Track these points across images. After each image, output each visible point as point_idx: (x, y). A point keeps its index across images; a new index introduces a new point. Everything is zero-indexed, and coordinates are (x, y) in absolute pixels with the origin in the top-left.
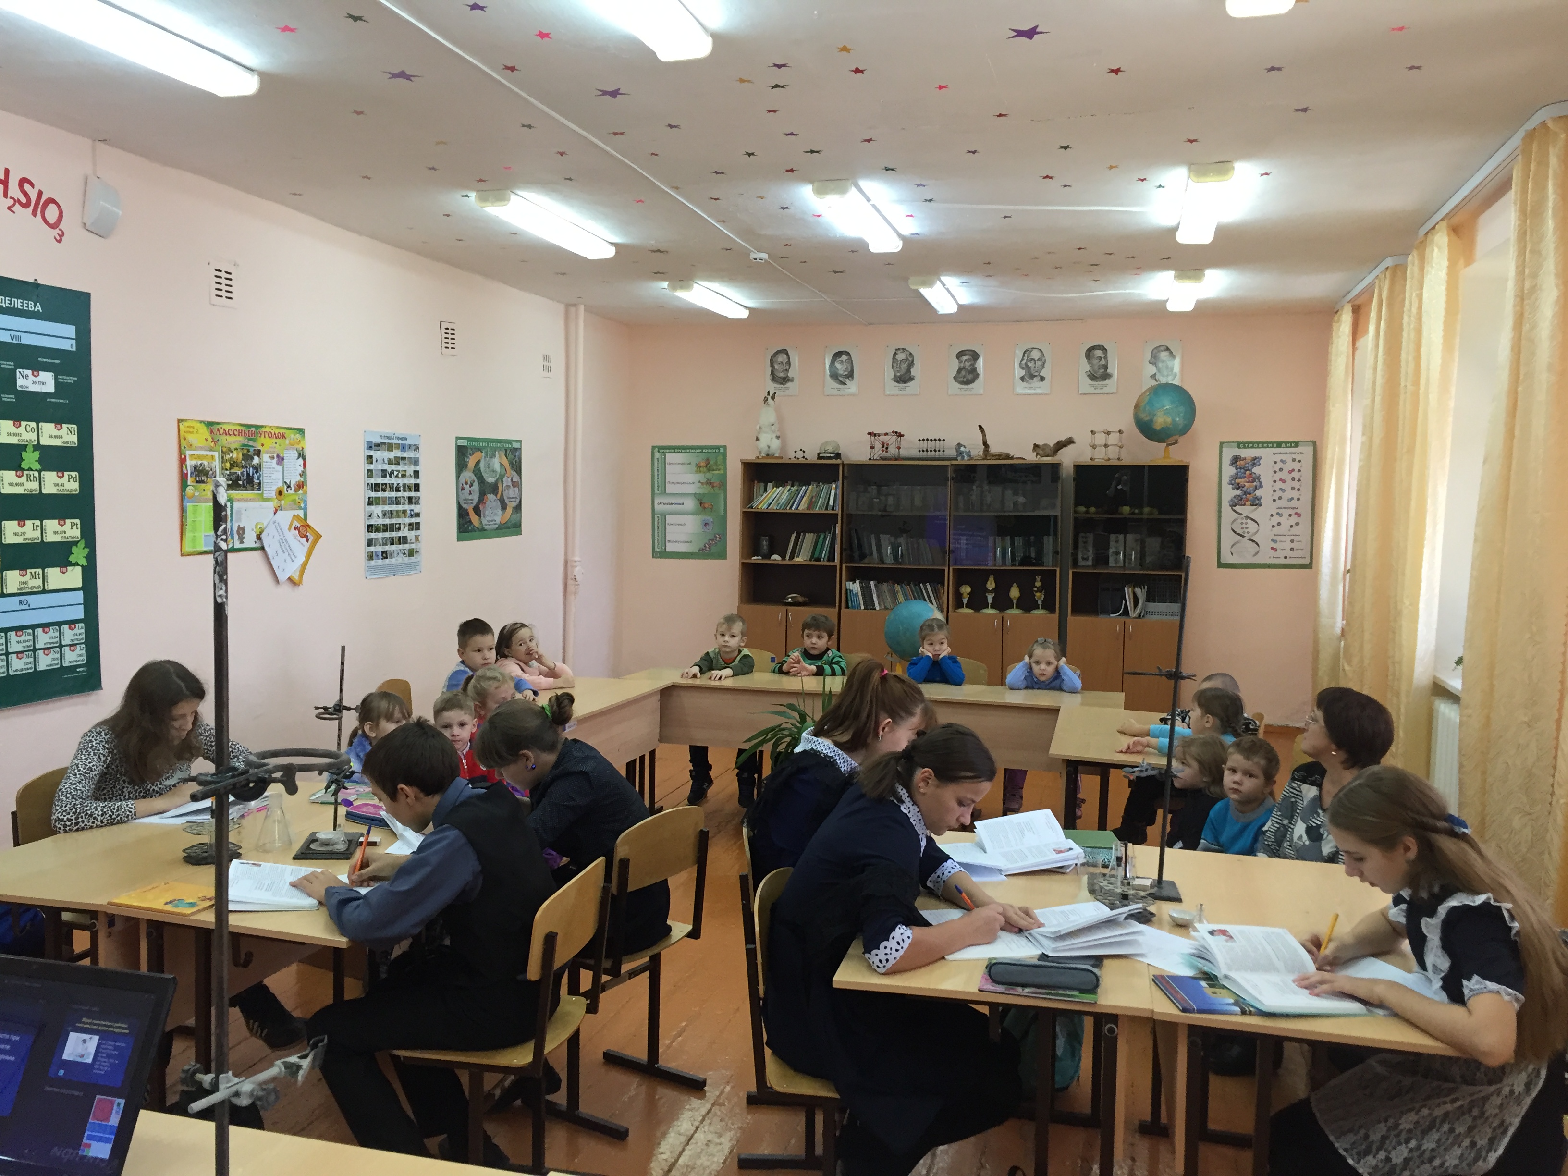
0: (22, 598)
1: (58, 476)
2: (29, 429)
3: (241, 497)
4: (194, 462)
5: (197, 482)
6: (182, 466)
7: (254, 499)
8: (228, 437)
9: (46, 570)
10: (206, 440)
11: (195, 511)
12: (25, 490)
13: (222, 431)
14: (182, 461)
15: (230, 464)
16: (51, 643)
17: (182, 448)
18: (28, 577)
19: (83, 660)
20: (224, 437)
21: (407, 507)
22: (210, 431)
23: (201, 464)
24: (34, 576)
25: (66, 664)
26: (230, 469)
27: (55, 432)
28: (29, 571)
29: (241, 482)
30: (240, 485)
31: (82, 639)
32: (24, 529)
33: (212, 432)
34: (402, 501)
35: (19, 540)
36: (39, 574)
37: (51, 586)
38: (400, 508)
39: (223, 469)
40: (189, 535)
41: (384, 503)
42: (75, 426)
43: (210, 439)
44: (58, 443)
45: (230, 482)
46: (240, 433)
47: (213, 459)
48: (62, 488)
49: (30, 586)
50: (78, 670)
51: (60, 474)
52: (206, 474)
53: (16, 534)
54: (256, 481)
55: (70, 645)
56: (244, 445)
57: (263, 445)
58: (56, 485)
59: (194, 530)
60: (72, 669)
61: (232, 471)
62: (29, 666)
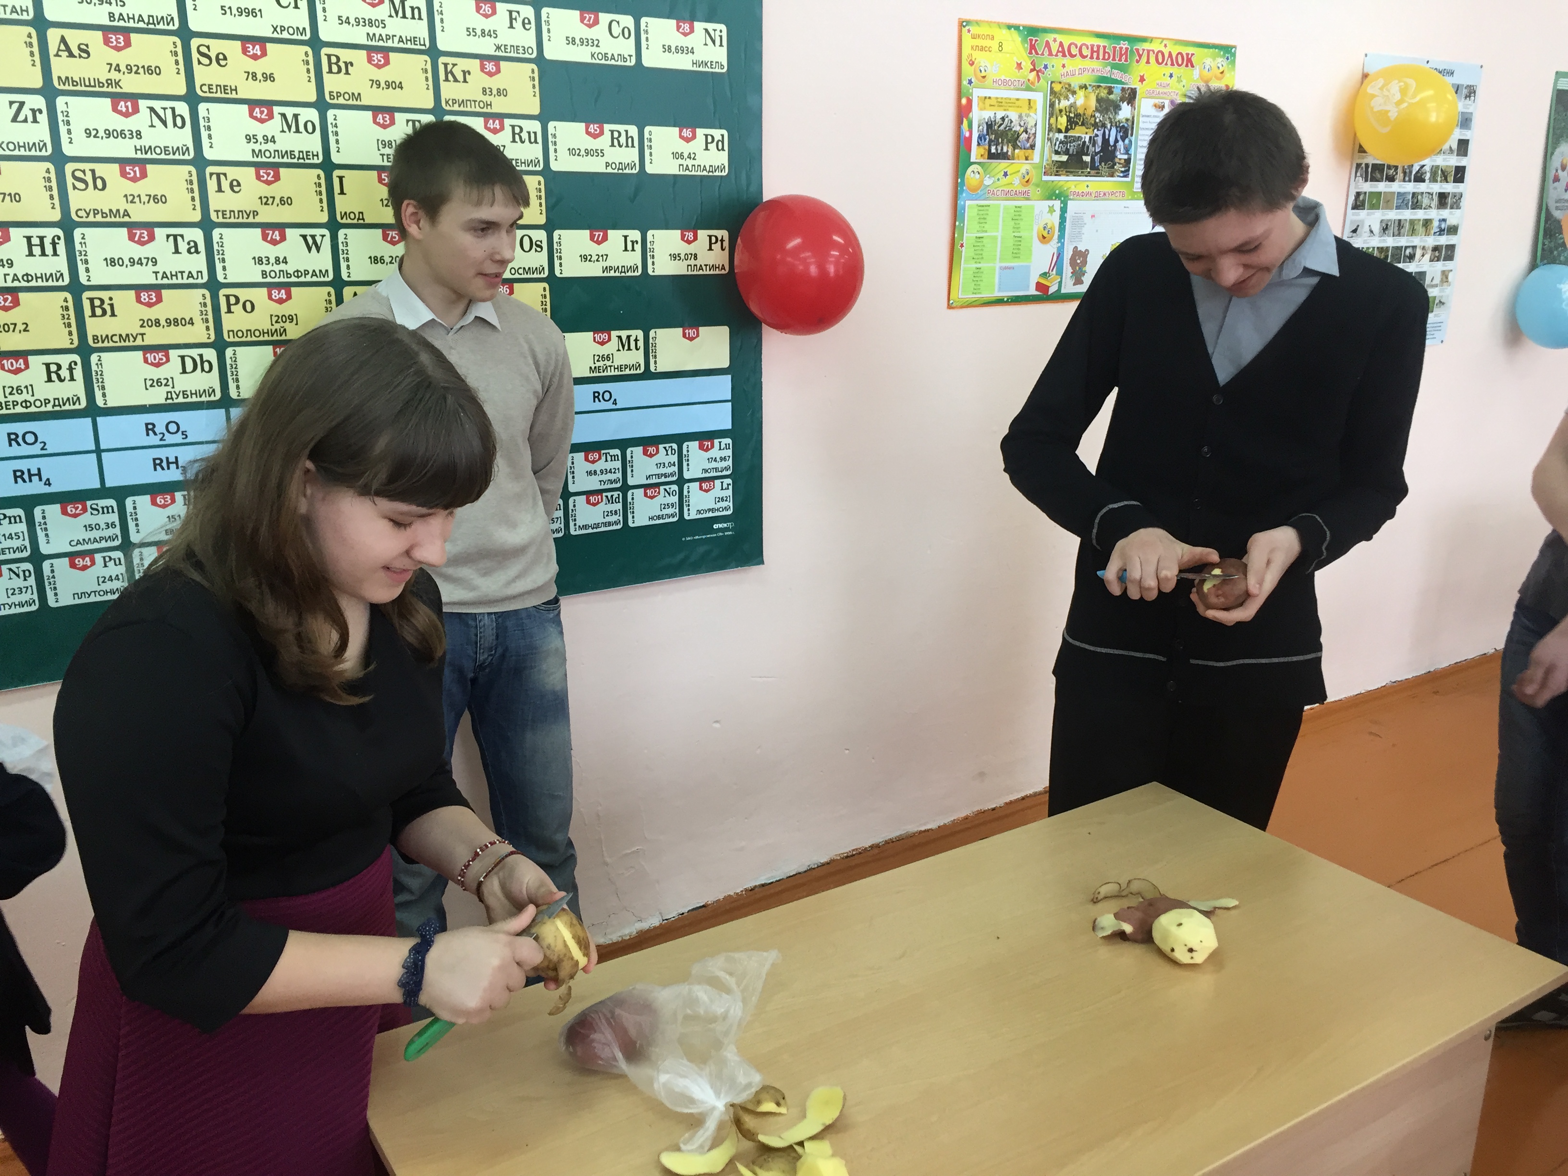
0: (601, 387)
1: (681, 137)
2: (616, 31)
3: (1086, 190)
4: (988, 114)
5: (991, 156)
6: (962, 123)
7: (1113, 193)
8: (1067, 61)
9: (652, 333)
10: (1019, 66)
11: (982, 220)
12: (607, 165)
13: (1055, 47)
14: (963, 112)
15: (1069, 119)
16: (659, 476)
17: (965, 83)
18: (612, 347)
19: (726, 509)
20: (1058, 61)
21: (1434, 214)
22: (1027, 46)
23: (1003, 119)
24: (625, 344)
25: (691, 514)
26: (1067, 130)
27: (678, 40)
28: (614, 334)
29: (1087, 159)
30: (1084, 165)
31: (727, 469)
32: (602, 249)
33: (1033, 47)
34: (1426, 201)
35: (594, 270)
36: (636, 340)
37: (662, 364)
38: (1420, 214)
39: (1050, 130)
40: (966, 266)
41: (1388, 206)
42: (723, 27)
43: (1027, 65)
44: (683, 63)
45: (1064, 158)
46: (1095, 52)
47: (1030, 107)
48: (690, 162)
49: (616, 364)
50: (715, 526)
51: (687, 133)
52: (1014, 139)
53: (585, 258)
54: (1121, 156)
55: (701, 480)
56: (1103, 79)
57: (1142, 79)
58: (678, 156)
59: (978, 257)
60: (704, 524)
61: (1070, 134)
62: (614, 518)
